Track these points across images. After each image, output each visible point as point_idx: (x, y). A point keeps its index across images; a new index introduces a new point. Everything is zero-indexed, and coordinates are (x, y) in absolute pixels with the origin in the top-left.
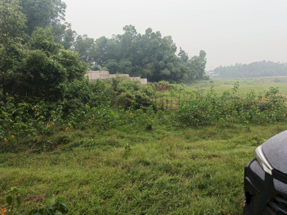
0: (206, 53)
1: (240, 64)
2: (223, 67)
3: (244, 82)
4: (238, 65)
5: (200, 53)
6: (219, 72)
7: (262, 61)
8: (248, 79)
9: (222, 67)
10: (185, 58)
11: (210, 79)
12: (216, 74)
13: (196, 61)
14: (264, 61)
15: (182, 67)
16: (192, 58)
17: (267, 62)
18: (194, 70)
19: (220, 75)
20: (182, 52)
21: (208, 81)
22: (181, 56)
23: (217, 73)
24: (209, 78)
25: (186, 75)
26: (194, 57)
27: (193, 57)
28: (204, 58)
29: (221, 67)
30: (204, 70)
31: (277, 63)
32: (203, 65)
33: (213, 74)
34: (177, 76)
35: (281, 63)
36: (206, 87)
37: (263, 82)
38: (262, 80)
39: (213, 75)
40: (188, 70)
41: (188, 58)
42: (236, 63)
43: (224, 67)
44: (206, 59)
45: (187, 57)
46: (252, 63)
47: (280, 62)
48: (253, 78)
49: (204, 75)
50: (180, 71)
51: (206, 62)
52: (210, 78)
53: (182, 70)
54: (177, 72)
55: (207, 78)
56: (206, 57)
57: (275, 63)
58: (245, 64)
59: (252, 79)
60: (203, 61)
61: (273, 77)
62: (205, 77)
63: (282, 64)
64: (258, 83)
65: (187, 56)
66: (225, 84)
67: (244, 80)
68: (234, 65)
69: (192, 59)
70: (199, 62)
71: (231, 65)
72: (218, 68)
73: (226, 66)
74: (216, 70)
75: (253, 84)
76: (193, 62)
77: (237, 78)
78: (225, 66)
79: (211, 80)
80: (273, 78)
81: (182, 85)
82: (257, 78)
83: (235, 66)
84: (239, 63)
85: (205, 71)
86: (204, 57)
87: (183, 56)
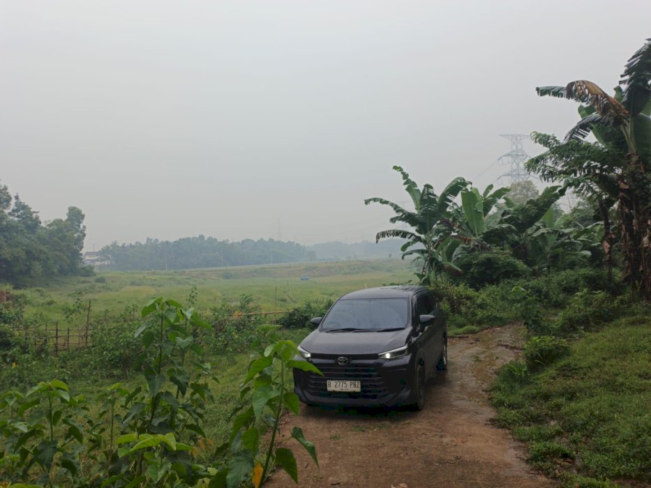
0: (83, 213)
1: (157, 240)
2: (120, 245)
3: (169, 279)
4: (153, 241)
5: (69, 213)
6: (110, 256)
7: (198, 236)
8: (176, 272)
9: (118, 246)
10: (30, 222)
11: (95, 275)
12: (104, 260)
13: (59, 231)
14: (202, 237)
15: (27, 246)
16: (49, 223)
17: (206, 239)
18: (57, 253)
19: (114, 263)
20: (22, 207)
21: (92, 279)
22: (18, 217)
23: (108, 258)
24: (92, 272)
25: (38, 267)
26: (54, 221)
27: (52, 221)
28: (79, 226)
29: (114, 245)
30: (81, 252)
31: (223, 243)
32: (79, 241)
33: (97, 260)
34: (16, 269)
35: (231, 242)
36: (92, 292)
37: (204, 279)
38: (203, 274)
39: (98, 263)
40: (45, 253)
41: (40, 223)
42: (148, 239)
43: (123, 246)
44: (84, 227)
45: (37, 222)
46: (180, 239)
47: (228, 240)
48: (185, 270)
49: (80, 266)
50: (24, 257)
51: (84, 235)
52: (95, 270)
53: (28, 253)
54: (17, 259)
55: (88, 272)
56: (84, 223)
57: (220, 243)
58: (167, 242)
59: (184, 272)
60: (78, 231)
61: (220, 268)
62: (84, 269)
63: (232, 244)
64: (196, 281)
65: (37, 218)
66: (133, 284)
67: (169, 275)
68: (143, 242)
69: (50, 225)
70: (68, 234)
71: (137, 243)
72: (108, 247)
73: (127, 244)
74: (105, 252)
75: (187, 282)
76: (52, 234)
77: (153, 270)
78: (125, 244)
79: (99, 276)
80: (220, 270)
81: (39, 291)
82: (193, 270)
83: (146, 245)
84: (154, 239)
85: (81, 254)
86: (80, 223)
87: (24, 219)
